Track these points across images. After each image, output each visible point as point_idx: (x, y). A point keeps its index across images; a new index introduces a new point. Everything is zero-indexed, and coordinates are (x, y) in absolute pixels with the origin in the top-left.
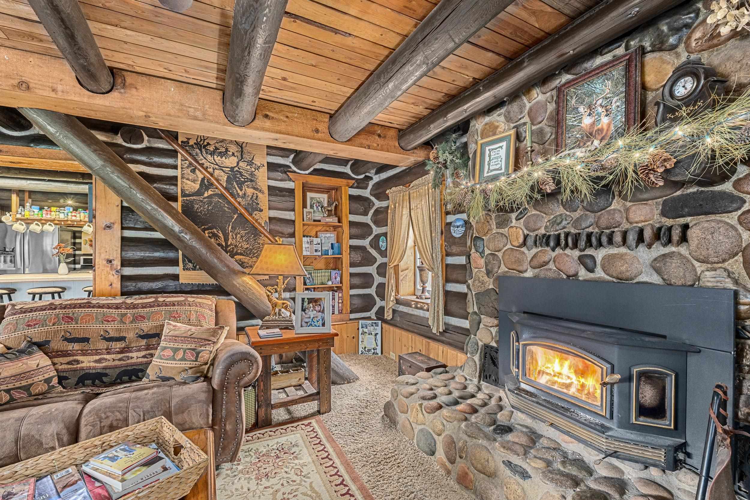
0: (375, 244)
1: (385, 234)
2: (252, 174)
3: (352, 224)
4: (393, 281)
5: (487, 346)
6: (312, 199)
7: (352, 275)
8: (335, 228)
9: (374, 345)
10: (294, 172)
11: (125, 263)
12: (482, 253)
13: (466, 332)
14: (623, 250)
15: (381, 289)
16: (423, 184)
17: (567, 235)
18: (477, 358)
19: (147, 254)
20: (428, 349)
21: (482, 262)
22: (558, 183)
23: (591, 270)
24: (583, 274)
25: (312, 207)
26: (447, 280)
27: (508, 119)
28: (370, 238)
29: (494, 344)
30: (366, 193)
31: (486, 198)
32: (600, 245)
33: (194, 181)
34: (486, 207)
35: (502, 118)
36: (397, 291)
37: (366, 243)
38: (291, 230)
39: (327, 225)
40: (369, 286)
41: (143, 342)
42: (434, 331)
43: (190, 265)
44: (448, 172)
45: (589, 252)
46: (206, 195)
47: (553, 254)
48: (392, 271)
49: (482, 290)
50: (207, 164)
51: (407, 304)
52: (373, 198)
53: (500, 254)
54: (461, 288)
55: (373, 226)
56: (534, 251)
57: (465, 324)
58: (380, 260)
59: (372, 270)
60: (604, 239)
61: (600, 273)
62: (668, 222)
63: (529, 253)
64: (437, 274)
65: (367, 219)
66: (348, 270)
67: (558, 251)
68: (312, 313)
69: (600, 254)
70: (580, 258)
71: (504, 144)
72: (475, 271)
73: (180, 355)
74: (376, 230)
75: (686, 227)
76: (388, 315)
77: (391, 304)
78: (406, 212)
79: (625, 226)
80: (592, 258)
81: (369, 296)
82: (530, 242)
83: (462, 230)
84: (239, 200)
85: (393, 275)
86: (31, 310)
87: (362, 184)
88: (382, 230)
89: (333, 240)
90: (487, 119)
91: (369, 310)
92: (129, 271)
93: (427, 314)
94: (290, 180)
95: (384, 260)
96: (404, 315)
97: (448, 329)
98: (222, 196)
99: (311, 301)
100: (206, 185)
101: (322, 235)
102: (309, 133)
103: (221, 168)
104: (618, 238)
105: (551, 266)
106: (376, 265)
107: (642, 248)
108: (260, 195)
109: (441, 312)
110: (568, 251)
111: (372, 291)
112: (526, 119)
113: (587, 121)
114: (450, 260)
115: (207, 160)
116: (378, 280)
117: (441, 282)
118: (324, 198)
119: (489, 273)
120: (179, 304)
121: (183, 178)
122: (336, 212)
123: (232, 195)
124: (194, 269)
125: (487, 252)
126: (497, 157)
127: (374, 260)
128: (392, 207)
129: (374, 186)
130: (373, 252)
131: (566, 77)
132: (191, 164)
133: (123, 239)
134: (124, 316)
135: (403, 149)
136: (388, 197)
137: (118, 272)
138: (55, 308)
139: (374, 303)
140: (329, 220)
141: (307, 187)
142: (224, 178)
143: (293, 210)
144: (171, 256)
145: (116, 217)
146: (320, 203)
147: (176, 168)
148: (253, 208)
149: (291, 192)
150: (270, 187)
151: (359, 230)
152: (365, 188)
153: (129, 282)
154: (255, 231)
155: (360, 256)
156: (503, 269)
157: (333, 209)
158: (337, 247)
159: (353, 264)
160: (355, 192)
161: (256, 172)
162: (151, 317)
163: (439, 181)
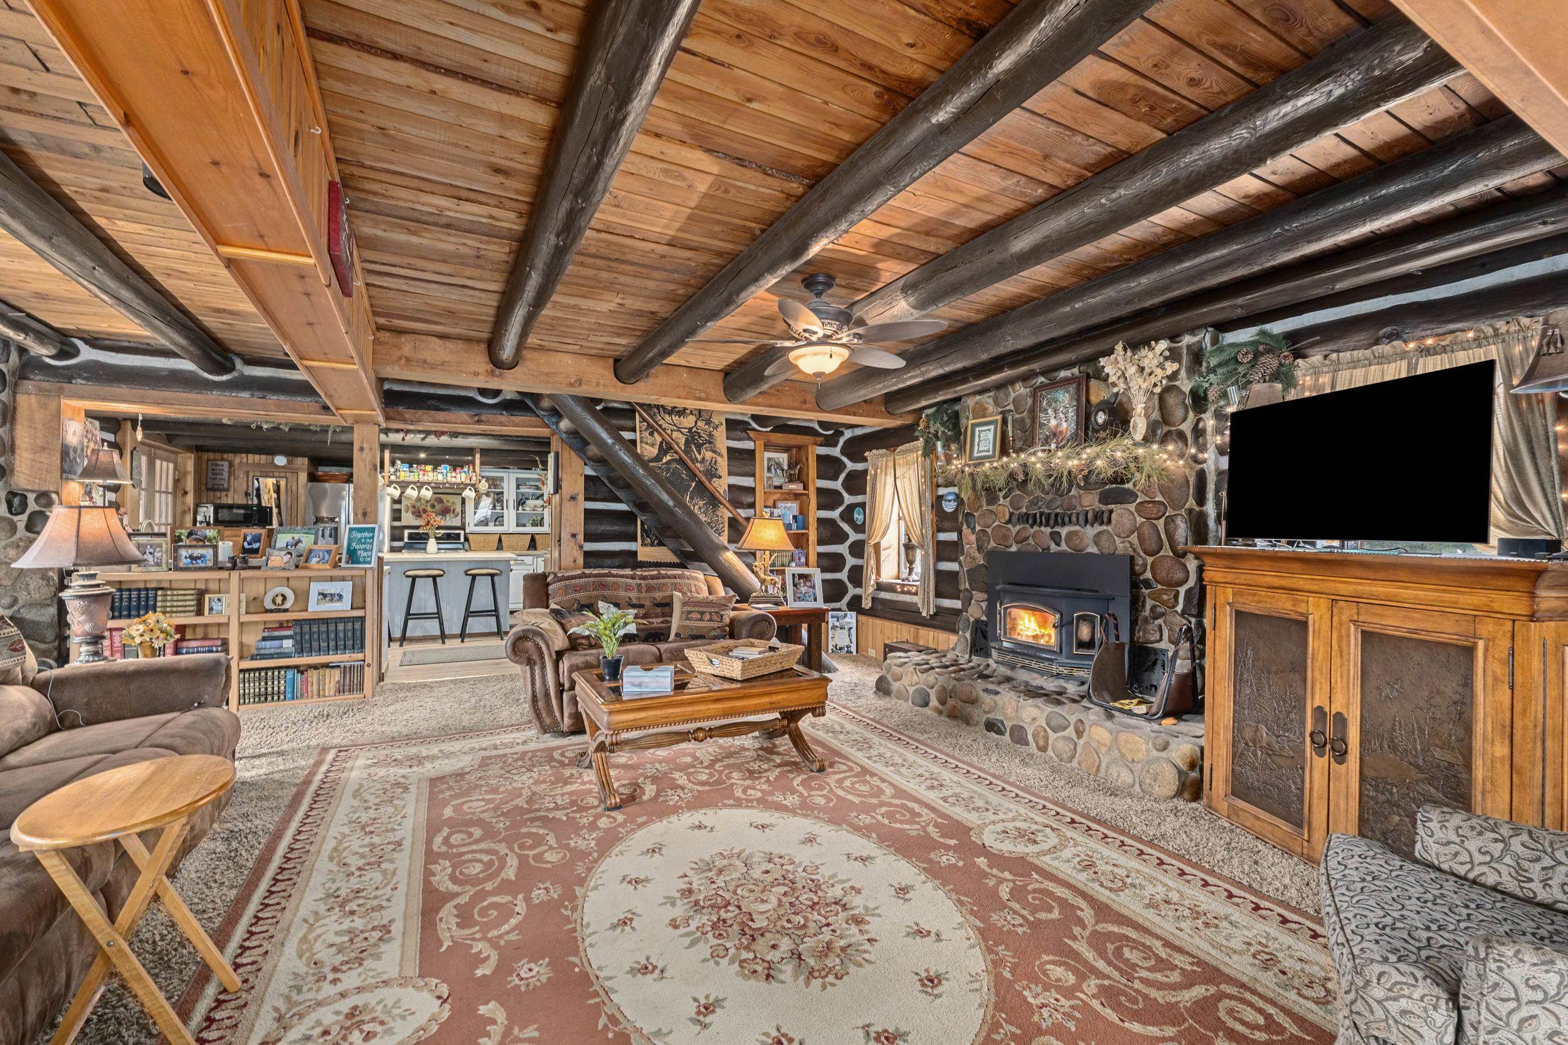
0: (847, 516)
1: (862, 505)
2: (710, 435)
3: (820, 491)
4: (872, 562)
5: (977, 621)
6: (769, 459)
7: (820, 555)
8: (796, 496)
9: (847, 643)
10: (754, 430)
11: (589, 537)
12: (973, 529)
13: (957, 613)
14: (1077, 528)
15: (856, 574)
16: (910, 451)
17: (1042, 514)
18: (968, 635)
19: (609, 527)
20: (916, 637)
21: (973, 538)
22: (1026, 474)
23: (1058, 544)
24: (1053, 548)
25: (769, 470)
26: (939, 558)
27: (997, 403)
28: (840, 509)
29: (984, 618)
30: (836, 452)
31: (974, 481)
32: (1064, 524)
33: (652, 445)
34: (974, 489)
35: (991, 401)
36: (878, 574)
37: (835, 514)
38: (750, 500)
39: (790, 492)
40: (840, 570)
41: (659, 610)
42: (924, 614)
43: (649, 540)
44: (939, 444)
45: (1057, 529)
46: (664, 460)
47: (1032, 531)
48: (871, 550)
49: (973, 566)
50: (665, 425)
51: (890, 588)
52: (845, 459)
53: (989, 530)
54: (953, 566)
55: (845, 494)
56: (1018, 527)
57: (957, 604)
58: (853, 537)
59: (843, 549)
60: (1067, 519)
61: (1064, 547)
62: (1104, 508)
63: (1014, 530)
64: (927, 553)
65: (837, 485)
66: (815, 549)
67: (1036, 528)
68: (804, 589)
69: (1064, 531)
70: (1051, 534)
71: (992, 427)
72: (966, 547)
73: (707, 617)
74: (848, 499)
75: (1111, 512)
76: (867, 604)
77: (871, 590)
78: (890, 479)
79: (1079, 509)
80: (1059, 533)
81: (839, 582)
82: (1015, 519)
83: (954, 505)
84: (698, 465)
85: (872, 556)
86: (568, 578)
87: (831, 442)
88: (859, 499)
89: (796, 512)
90: (978, 397)
91: (839, 600)
92: (590, 546)
93: (915, 599)
94: (750, 439)
95: (860, 537)
96: (885, 602)
97: (940, 611)
98: (681, 461)
99: (801, 576)
100: (664, 448)
101: (783, 505)
102: (797, 404)
103: (679, 430)
104: (1074, 519)
105: (1031, 541)
106: (848, 543)
107: (1088, 527)
108: (719, 459)
109: (932, 594)
110: (1043, 529)
111: (843, 576)
112: (1011, 407)
113: (1053, 422)
114: (943, 536)
115: (665, 421)
116: (851, 561)
117: (931, 561)
118: (783, 458)
119: (980, 548)
120: (680, 577)
121: (642, 442)
122: (801, 478)
123: (691, 459)
124: (652, 545)
125: (978, 528)
126: (985, 439)
127: (846, 537)
128: (872, 472)
129: (846, 442)
130: (845, 527)
131: (1041, 379)
132: (649, 426)
133: (588, 512)
134: (639, 585)
135: (890, 414)
136: (865, 460)
137: (581, 547)
138: (589, 576)
139: (846, 591)
140: (793, 486)
141: (768, 446)
142: (682, 441)
143: (753, 475)
144: (631, 529)
145: (580, 487)
146: (779, 465)
147: (634, 430)
148: (712, 474)
149: (751, 453)
150: (729, 449)
151: (829, 499)
152: (835, 445)
153: (591, 558)
154: (713, 501)
155: (831, 532)
156: (992, 544)
157: (796, 473)
158: (801, 519)
159: (821, 542)
160: (823, 451)
161: (715, 433)
162: (660, 588)
163: (929, 451)
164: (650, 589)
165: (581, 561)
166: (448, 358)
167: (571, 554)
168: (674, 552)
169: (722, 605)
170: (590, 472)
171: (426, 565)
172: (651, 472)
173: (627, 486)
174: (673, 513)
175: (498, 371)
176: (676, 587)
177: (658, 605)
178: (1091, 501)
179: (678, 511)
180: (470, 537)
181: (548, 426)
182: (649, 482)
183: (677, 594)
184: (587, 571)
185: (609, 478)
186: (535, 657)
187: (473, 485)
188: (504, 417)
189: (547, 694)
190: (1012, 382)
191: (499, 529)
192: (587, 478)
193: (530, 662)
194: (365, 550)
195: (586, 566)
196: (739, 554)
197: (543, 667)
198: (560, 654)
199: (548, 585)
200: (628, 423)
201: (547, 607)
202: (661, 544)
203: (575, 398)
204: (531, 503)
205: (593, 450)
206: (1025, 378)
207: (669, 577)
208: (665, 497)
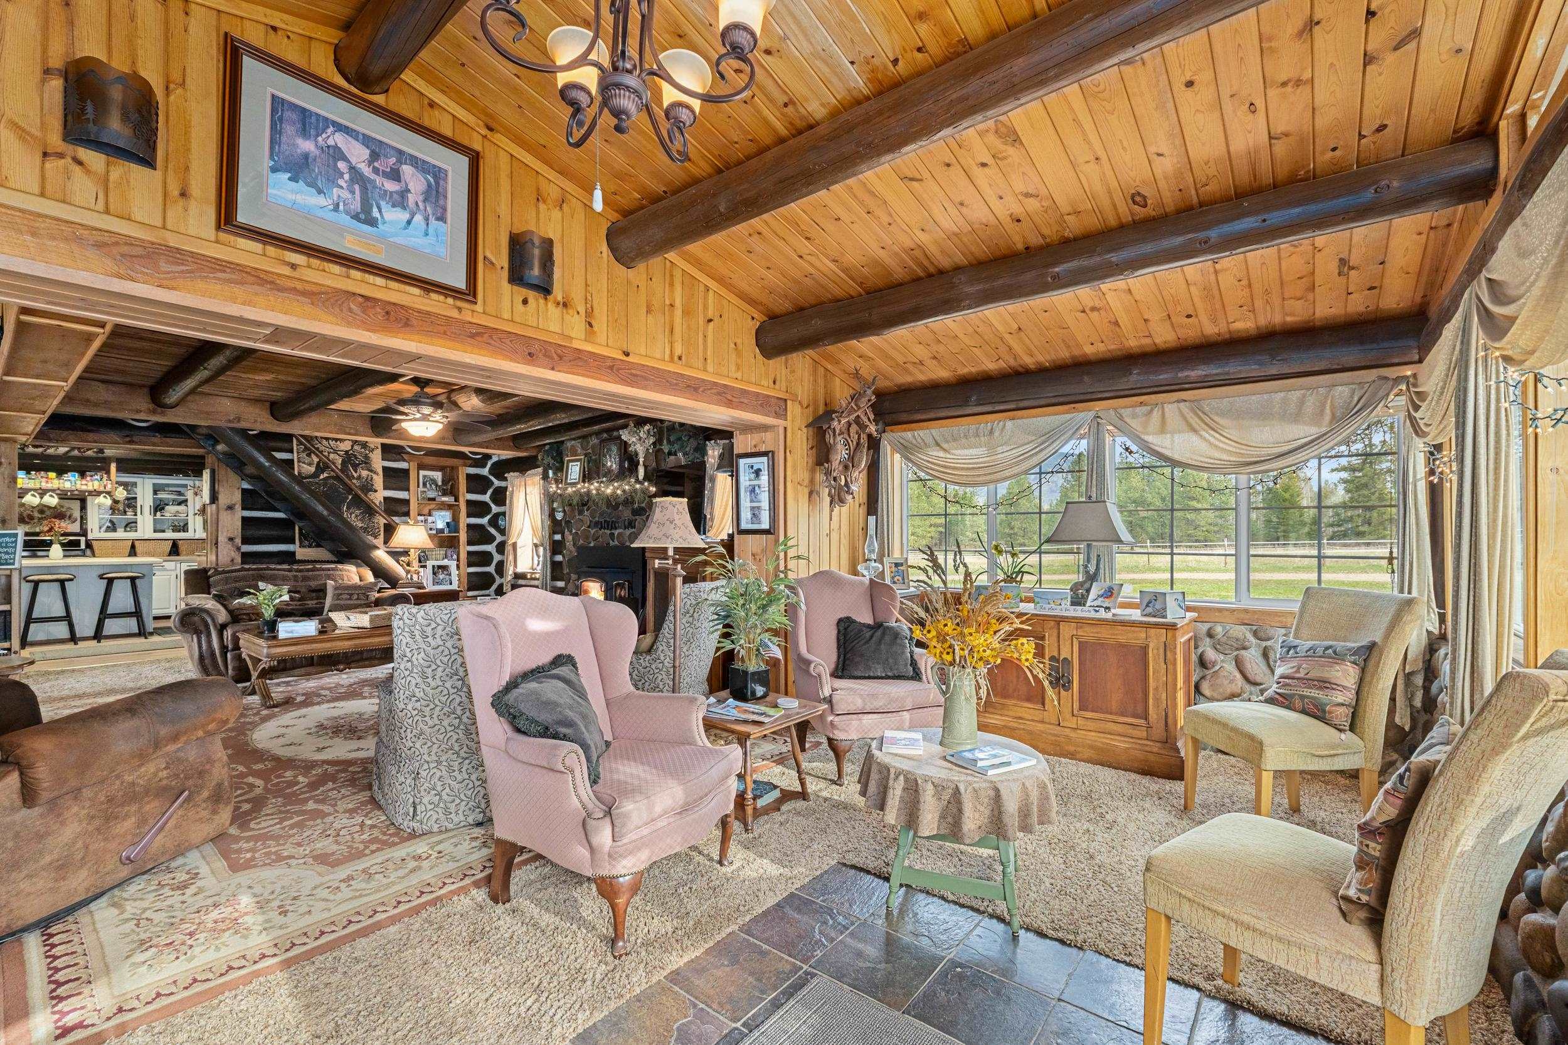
0: (494, 522)
1: (504, 514)
2: (367, 457)
3: (469, 503)
4: (511, 558)
6: (425, 476)
7: (469, 553)
8: (449, 507)
10: (409, 453)
11: (246, 540)
12: (571, 532)
14: (621, 531)
15: (500, 568)
16: (535, 475)
17: (605, 522)
19: (266, 532)
21: (570, 538)
24: (612, 543)
25: (424, 485)
26: (553, 553)
27: (582, 448)
28: (489, 517)
30: (485, 471)
32: (614, 529)
33: (310, 464)
34: (571, 504)
35: (579, 446)
36: (515, 566)
37: (484, 521)
38: (405, 509)
39: (443, 503)
40: (488, 564)
41: (314, 594)
43: (307, 543)
44: (550, 472)
45: (612, 531)
46: (322, 477)
47: (601, 533)
48: (511, 548)
49: (570, 557)
50: (322, 448)
51: (524, 576)
52: (491, 478)
53: (579, 533)
54: (560, 558)
55: (493, 506)
56: (594, 530)
57: (562, 584)
58: (499, 538)
59: (490, 548)
60: (617, 525)
61: (616, 543)
62: (633, 518)
63: (592, 532)
64: (546, 549)
65: (486, 498)
66: (464, 549)
67: (602, 530)
68: (441, 577)
69: (616, 532)
70: (610, 534)
71: (578, 463)
72: (567, 544)
73: (355, 597)
74: (494, 509)
75: (636, 520)
76: (507, 589)
77: (510, 578)
78: (522, 496)
79: (623, 519)
81: (488, 574)
82: (592, 525)
83: (561, 515)
84: (355, 481)
85: (511, 552)
86: (228, 572)
87: (479, 465)
88: (501, 509)
89: (449, 519)
90: (572, 443)
91: (488, 588)
92: (247, 548)
93: (537, 583)
94: (404, 460)
95: (503, 538)
98: (337, 478)
99: (440, 567)
100: (322, 467)
101: (436, 514)
103: (335, 452)
104: (620, 525)
105: (600, 539)
106: (495, 543)
107: (626, 530)
108: (375, 476)
109: (549, 578)
110: (606, 531)
111: (491, 569)
112: (589, 451)
113: (609, 464)
114: (554, 538)
115: (322, 444)
116: (497, 557)
117: (548, 555)
118: (438, 476)
119: (574, 545)
120: (333, 569)
121: (299, 461)
122: (453, 492)
123: (347, 476)
124: (310, 546)
125: (573, 531)
126: (574, 471)
127: (493, 538)
128: (510, 489)
129: (493, 465)
130: (492, 531)
131: (605, 435)
132: (309, 449)
133: (244, 519)
134: (295, 576)
135: (517, 448)
136: (505, 479)
137: (238, 549)
138: (249, 570)
139: (494, 581)
140: (445, 499)
141: (421, 467)
142: (339, 461)
143: (408, 490)
144: (289, 533)
145: (237, 497)
146: (434, 481)
147: (291, 451)
148: (368, 487)
149: (406, 472)
150: (385, 469)
151: (477, 509)
152: (484, 466)
153: (246, 557)
154: (369, 511)
155: (478, 535)
156: (581, 542)
157: (449, 487)
158: (453, 526)
159: (470, 543)
160: (472, 471)
161: (371, 455)
162: (315, 578)
163: (545, 477)
164: (305, 579)
165: (239, 559)
166: (111, 398)
167: (227, 555)
168: (331, 551)
169: (370, 588)
170: (246, 486)
171: (50, 569)
172: (306, 488)
173: (284, 499)
174: (327, 521)
175: (159, 410)
176: (329, 577)
177: (314, 591)
178: (627, 514)
179: (332, 519)
180: (94, 543)
181: (203, 447)
182: (305, 496)
183: (330, 583)
184: (247, 566)
185: (266, 492)
186: (202, 628)
187: (109, 493)
188: (157, 439)
189: (213, 654)
190: (591, 435)
191: (132, 535)
192: (244, 491)
193: (198, 632)
194: (7, 553)
195: (243, 563)
196: (390, 553)
197: (209, 635)
198: (222, 627)
199: (210, 577)
200: (286, 445)
201: (209, 593)
202: (318, 546)
203: (232, 429)
204: (171, 509)
205: (250, 470)
206: (597, 434)
207: (323, 570)
208: (320, 508)
